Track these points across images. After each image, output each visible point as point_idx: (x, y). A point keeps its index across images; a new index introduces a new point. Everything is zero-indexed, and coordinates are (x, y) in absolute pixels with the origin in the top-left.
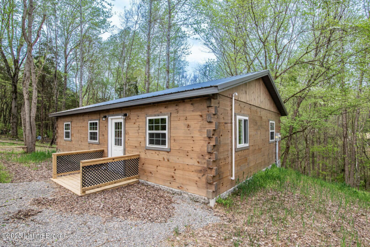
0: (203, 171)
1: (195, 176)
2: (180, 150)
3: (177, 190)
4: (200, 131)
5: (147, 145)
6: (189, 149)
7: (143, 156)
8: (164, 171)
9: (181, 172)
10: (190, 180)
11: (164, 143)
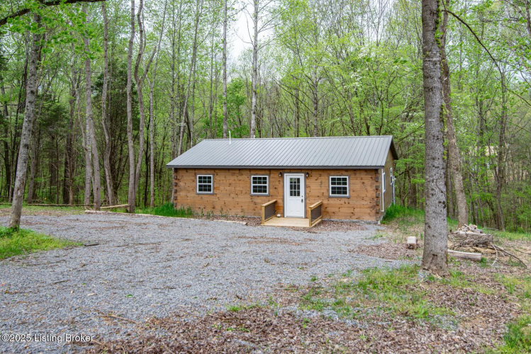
0: (373, 207)
1: (368, 211)
2: (358, 197)
3: (356, 220)
4: (371, 186)
5: (331, 195)
6: (364, 195)
7: (325, 202)
8: (345, 210)
9: (359, 209)
10: (365, 213)
11: (345, 193)
